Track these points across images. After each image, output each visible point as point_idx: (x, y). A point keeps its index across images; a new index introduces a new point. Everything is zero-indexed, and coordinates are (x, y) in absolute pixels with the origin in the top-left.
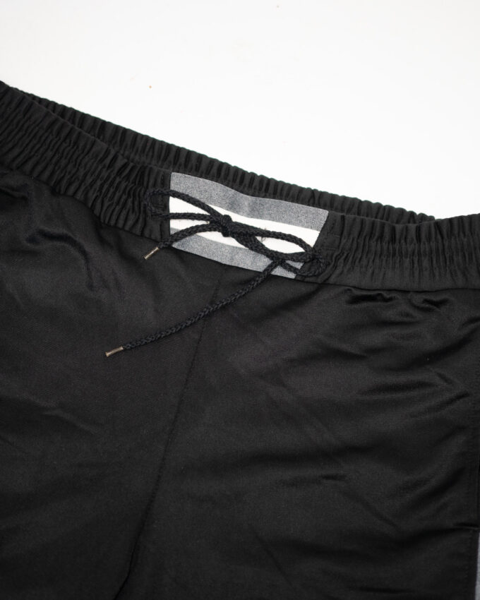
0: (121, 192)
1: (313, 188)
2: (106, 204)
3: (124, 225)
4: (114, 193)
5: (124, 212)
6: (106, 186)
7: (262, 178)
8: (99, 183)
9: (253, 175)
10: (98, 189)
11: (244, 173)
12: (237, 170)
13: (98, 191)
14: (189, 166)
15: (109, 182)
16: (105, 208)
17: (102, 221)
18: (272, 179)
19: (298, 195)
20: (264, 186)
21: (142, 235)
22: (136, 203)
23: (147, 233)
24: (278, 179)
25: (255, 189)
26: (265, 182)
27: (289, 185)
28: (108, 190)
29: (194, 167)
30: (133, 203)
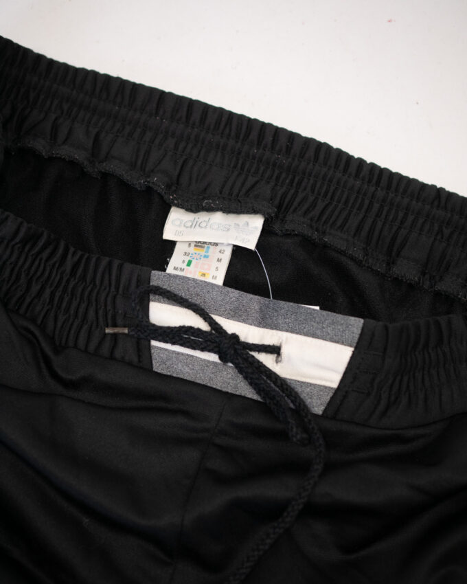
0: (78, 299)
1: (438, 186)
2: (61, 318)
3: (87, 345)
4: (70, 303)
5: (85, 327)
6: (58, 294)
7: (373, 166)
8: (48, 291)
9: (361, 162)
10: (48, 300)
11: (349, 158)
12: (340, 153)
13: (49, 303)
14: (277, 148)
15: (61, 288)
16: (59, 324)
17: (58, 344)
18: (386, 169)
19: (419, 194)
20: (376, 177)
21: (112, 357)
22: (101, 312)
23: (118, 353)
24: (394, 170)
25: (363, 180)
26: (377, 172)
27: (407, 178)
28: (61, 299)
29: (284, 149)
30: (97, 313)
